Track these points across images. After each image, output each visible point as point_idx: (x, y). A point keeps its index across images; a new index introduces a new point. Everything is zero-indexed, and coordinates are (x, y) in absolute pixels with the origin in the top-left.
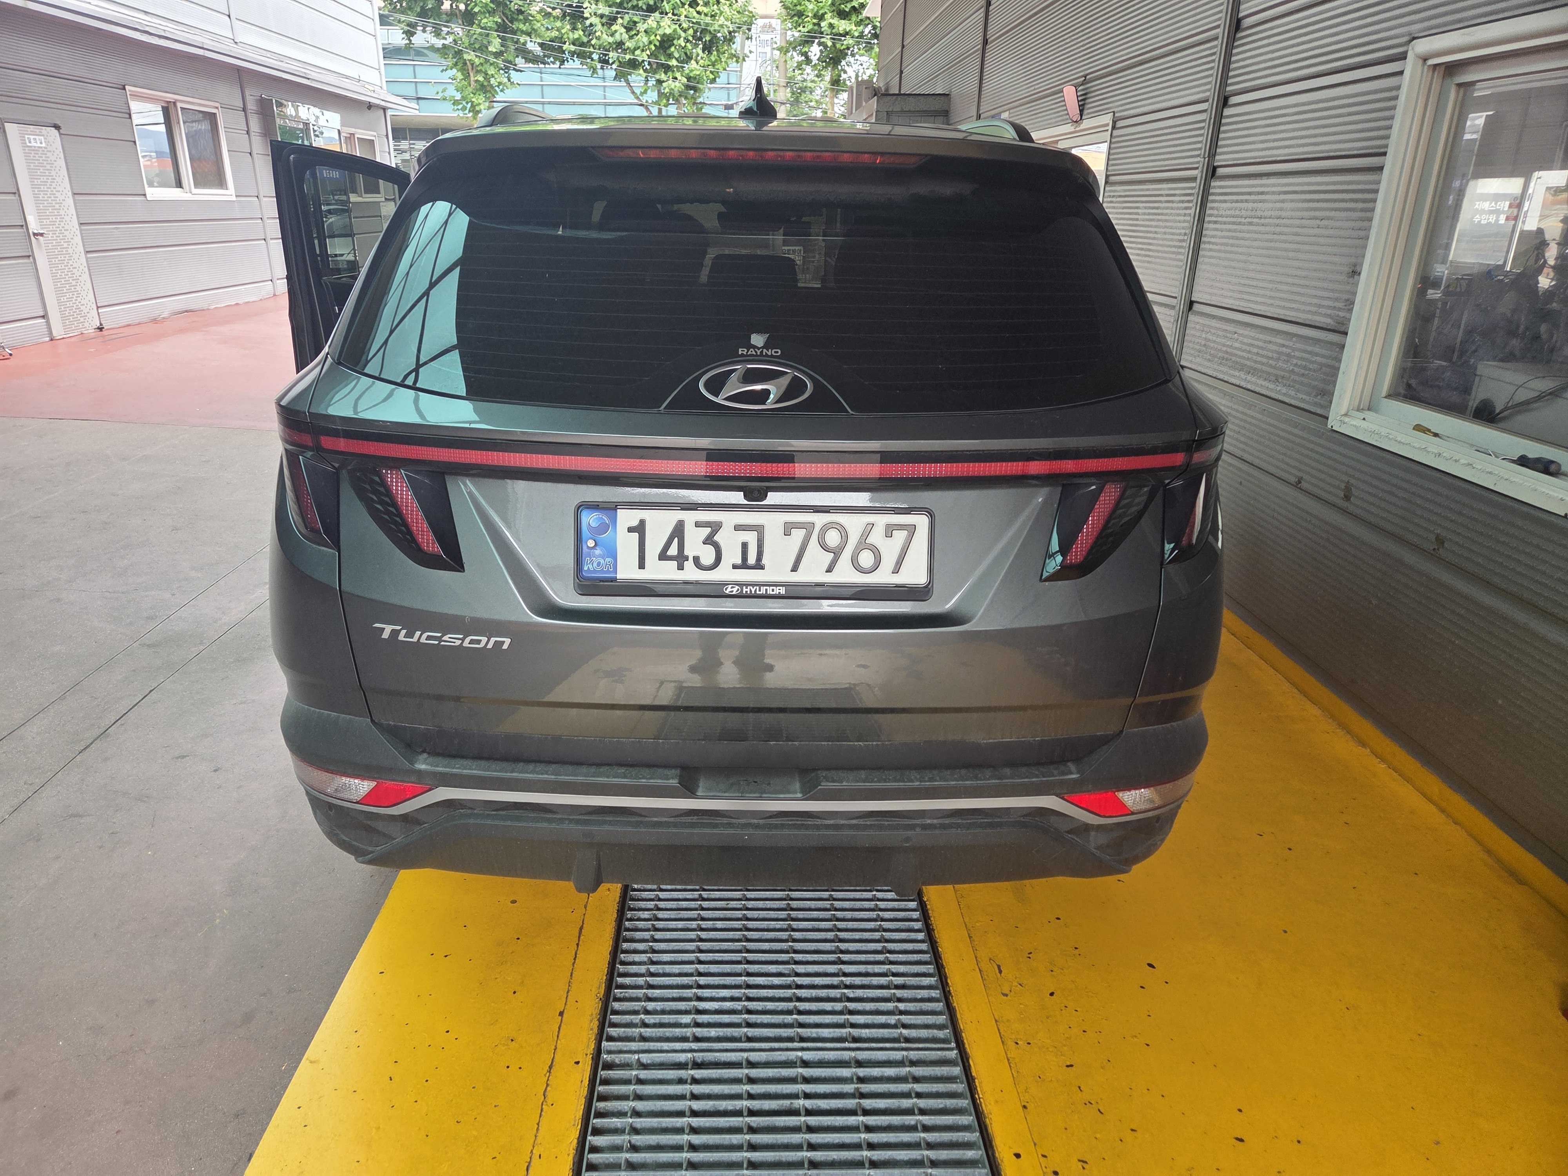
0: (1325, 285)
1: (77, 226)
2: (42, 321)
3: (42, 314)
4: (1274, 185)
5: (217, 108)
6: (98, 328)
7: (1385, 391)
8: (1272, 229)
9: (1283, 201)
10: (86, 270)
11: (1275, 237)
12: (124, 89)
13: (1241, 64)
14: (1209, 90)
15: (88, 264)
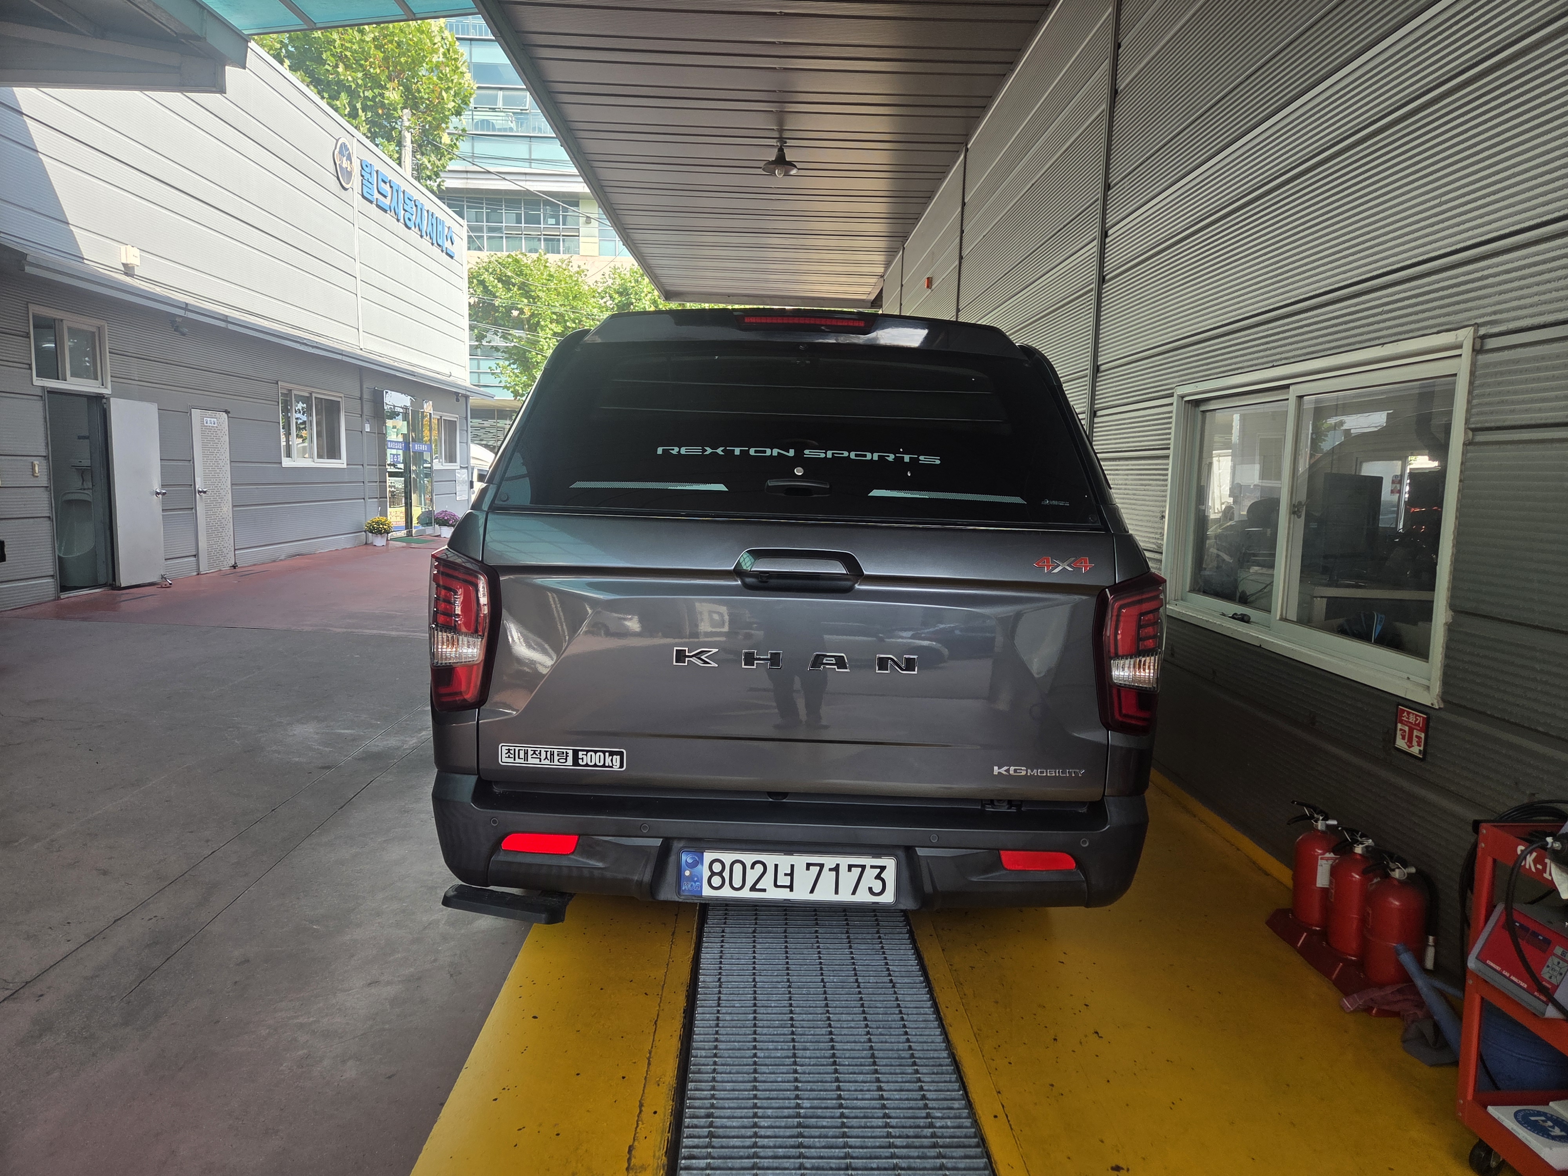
0: (1150, 524)
1: (229, 486)
2: (193, 559)
3: (194, 553)
4: (1122, 465)
5: (341, 397)
6: (233, 566)
7: (1188, 589)
8: (1124, 491)
9: (1127, 475)
10: (231, 520)
11: (1125, 496)
12: (277, 384)
13: (1101, 392)
14: (1085, 406)
15: (233, 515)
